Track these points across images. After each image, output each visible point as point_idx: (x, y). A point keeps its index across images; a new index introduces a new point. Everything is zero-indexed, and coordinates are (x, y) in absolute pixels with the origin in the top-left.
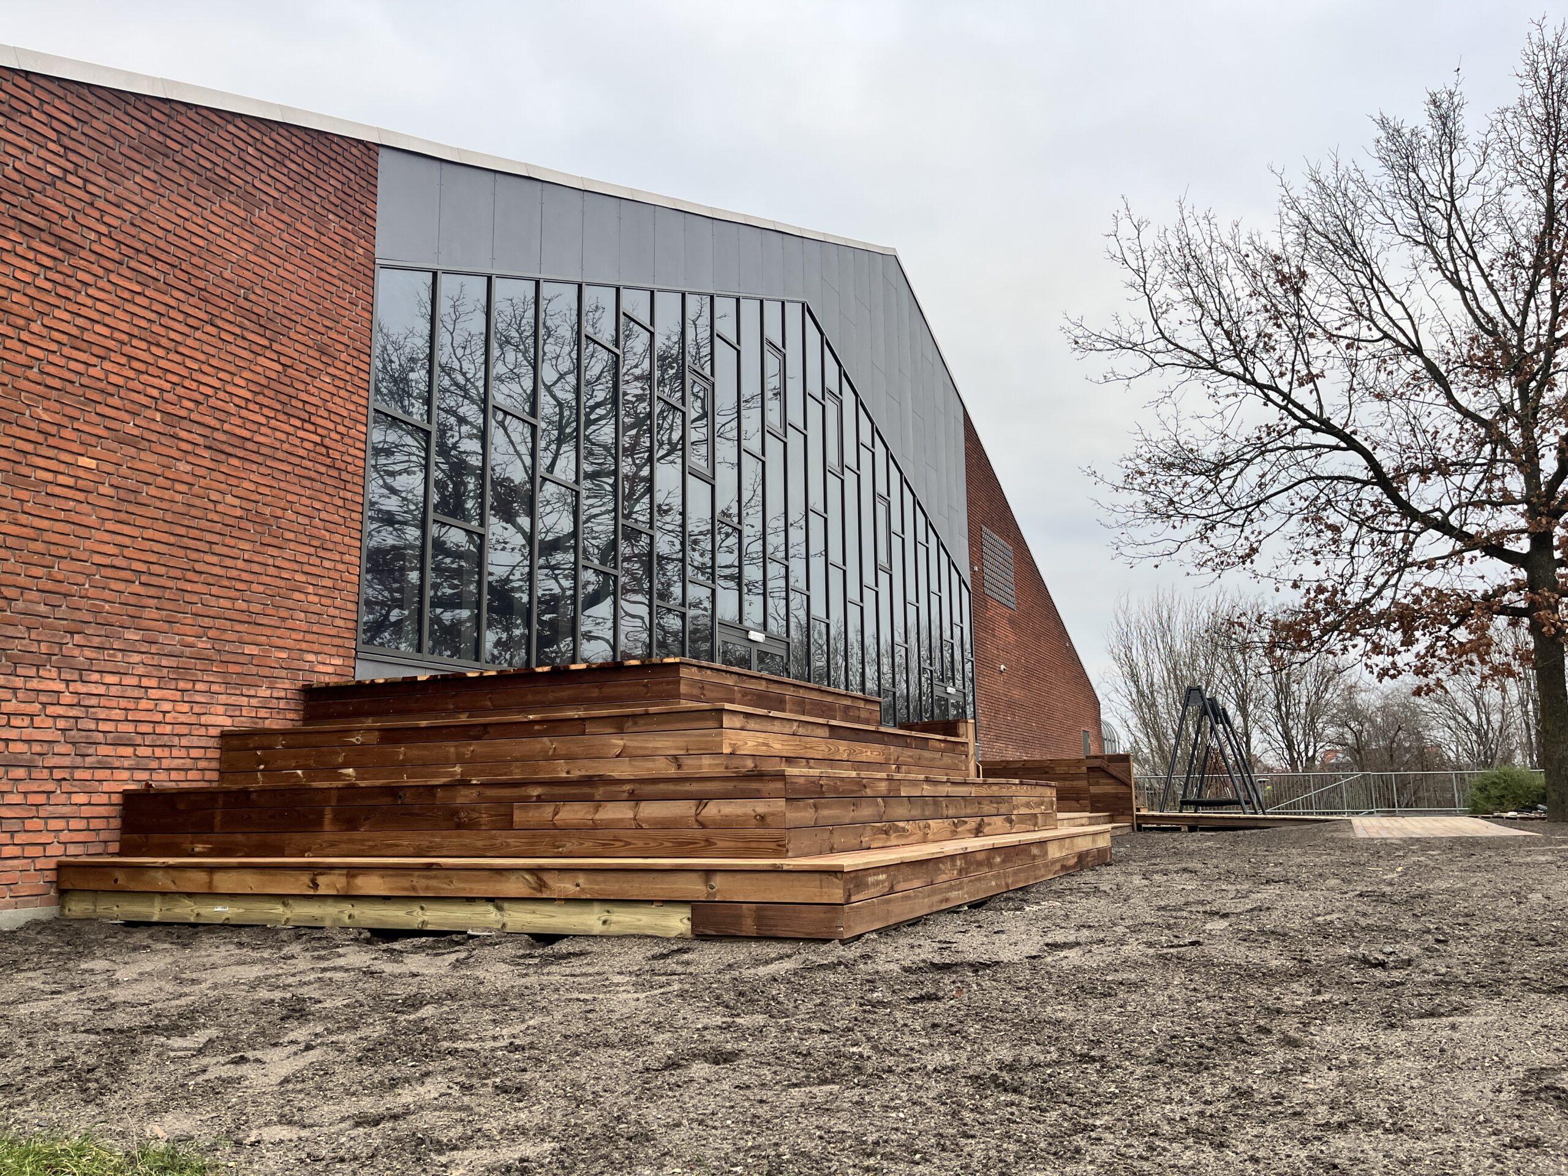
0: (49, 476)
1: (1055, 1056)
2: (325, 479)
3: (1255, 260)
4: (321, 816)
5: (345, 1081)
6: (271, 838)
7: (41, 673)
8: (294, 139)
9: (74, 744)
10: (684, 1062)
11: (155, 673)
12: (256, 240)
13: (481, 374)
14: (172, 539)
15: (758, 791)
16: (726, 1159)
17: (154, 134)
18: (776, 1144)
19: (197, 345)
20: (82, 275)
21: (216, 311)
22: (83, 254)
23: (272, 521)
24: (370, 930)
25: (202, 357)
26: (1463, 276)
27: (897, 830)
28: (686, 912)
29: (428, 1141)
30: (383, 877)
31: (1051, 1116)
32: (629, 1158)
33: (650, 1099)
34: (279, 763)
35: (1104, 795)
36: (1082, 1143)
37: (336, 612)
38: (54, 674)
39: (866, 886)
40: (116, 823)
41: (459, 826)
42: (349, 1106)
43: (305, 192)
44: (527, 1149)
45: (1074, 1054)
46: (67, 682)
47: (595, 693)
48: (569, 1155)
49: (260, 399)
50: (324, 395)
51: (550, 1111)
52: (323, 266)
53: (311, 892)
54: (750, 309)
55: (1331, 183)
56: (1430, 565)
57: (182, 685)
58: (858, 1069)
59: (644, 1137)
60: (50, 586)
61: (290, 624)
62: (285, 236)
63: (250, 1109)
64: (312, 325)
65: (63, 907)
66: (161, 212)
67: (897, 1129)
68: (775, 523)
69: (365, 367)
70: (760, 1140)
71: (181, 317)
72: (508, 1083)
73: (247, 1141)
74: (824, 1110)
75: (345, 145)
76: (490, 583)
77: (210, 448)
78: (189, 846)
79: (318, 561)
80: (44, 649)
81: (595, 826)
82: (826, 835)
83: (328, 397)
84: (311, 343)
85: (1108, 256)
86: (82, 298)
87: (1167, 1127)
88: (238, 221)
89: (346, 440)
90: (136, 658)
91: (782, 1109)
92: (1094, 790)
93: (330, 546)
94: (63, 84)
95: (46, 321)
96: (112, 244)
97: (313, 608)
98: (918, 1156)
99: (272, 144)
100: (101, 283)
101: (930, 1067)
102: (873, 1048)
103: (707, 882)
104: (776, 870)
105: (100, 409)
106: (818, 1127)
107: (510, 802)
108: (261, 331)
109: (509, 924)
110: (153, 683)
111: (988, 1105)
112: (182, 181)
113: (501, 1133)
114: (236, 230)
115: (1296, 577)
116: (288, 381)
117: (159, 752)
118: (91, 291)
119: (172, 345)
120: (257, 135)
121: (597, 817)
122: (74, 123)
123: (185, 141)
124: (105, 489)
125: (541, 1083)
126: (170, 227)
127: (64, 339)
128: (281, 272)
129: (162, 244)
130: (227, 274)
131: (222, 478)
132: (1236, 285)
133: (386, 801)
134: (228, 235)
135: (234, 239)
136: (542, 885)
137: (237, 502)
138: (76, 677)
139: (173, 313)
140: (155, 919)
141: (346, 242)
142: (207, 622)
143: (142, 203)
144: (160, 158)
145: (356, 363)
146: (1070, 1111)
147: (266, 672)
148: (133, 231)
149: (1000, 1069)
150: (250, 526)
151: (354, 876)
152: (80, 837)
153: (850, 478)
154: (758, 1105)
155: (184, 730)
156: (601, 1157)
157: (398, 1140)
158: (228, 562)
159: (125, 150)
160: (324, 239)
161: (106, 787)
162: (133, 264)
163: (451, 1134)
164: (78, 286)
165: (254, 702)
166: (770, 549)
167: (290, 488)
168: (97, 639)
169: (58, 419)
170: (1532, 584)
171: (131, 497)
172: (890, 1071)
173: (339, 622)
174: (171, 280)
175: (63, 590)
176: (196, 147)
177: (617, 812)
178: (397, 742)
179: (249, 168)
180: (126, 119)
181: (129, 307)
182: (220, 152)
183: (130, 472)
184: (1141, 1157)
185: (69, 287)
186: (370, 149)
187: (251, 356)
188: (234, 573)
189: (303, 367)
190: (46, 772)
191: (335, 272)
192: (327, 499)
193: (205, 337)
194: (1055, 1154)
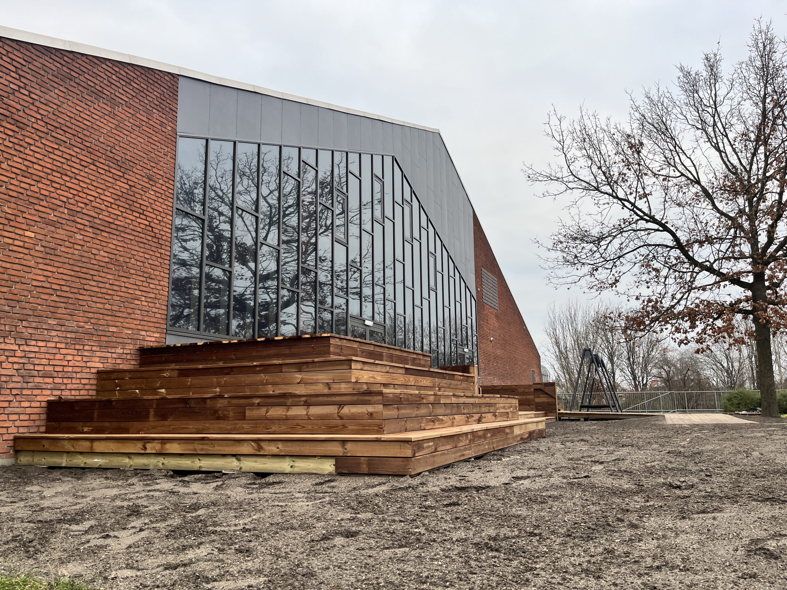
0: (10, 241)
1: (517, 533)
2: (151, 243)
3: (618, 137)
4: (148, 413)
5: (160, 547)
6: (123, 424)
7: (6, 340)
8: (136, 72)
9: (22, 376)
10: (331, 537)
11: (64, 341)
12: (116, 122)
13: (231, 190)
14: (73, 273)
15: (369, 400)
16: (352, 585)
17: (65, 69)
18: (377, 578)
19: (86, 175)
20: (27, 140)
21: (96, 158)
22: (28, 129)
23: (124, 264)
24: (173, 471)
25: (88, 181)
26: (721, 145)
27: (439, 420)
28: (332, 462)
29: (201, 577)
30: (179, 444)
31: (515, 563)
32: (303, 585)
33: (314, 556)
34: (127, 387)
35: (543, 403)
36: (530, 577)
37: (156, 310)
38: (13, 341)
39: (423, 448)
40: (44, 417)
41: (218, 418)
42: (162, 560)
43: (141, 98)
44: (252, 581)
45: (527, 533)
46: (19, 345)
47: (287, 351)
48: (273, 584)
49: (118, 202)
50: (150, 201)
51: (263, 562)
52: (150, 135)
53: (143, 452)
54: (366, 159)
55: (656, 98)
56: (704, 288)
57: (77, 347)
58: (418, 540)
59: (311, 575)
60: (11, 296)
61: (133, 316)
62: (131, 120)
63: (111, 561)
64: (144, 165)
65: (17, 459)
66: (68, 108)
67: (437, 570)
68: (378, 266)
69: (172, 187)
70: (369, 576)
71: (78, 161)
72: (242, 548)
73: (110, 577)
74: (400, 560)
75: (162, 75)
76: (234, 296)
77: (92, 227)
78: (81, 429)
79: (147, 285)
80: (7, 328)
81: (287, 418)
82: (403, 423)
83: (152, 202)
84: (144, 175)
85: (545, 134)
86: (28, 151)
87: (572, 569)
88: (107, 113)
89: (162, 224)
90: (54, 333)
91: (380, 560)
92: (537, 400)
93: (154, 277)
94: (19, 43)
95: (10, 163)
96: (43, 124)
97: (144, 308)
98: (448, 583)
99: (125, 74)
100: (38, 144)
101: (454, 539)
102: (426, 529)
103: (343, 446)
104: (378, 440)
105: (37, 207)
106: (398, 569)
107: (243, 407)
108: (119, 168)
109: (243, 467)
110: (63, 346)
111: (483, 557)
112: (79, 92)
113: (238, 573)
114: (106, 117)
115: (638, 294)
116: (132, 193)
117: (65, 381)
118: (32, 148)
119: (73, 175)
120: (117, 70)
121: (288, 414)
122: (24, 63)
123: (80, 72)
124: (38, 248)
125: (259, 547)
126: (73, 115)
127: (18, 171)
128: (129, 138)
129: (68, 124)
130: (101, 139)
131: (98, 242)
132: (608, 149)
133: (182, 405)
134: (102, 120)
135: (105, 122)
136: (260, 448)
137: (106, 255)
138: (23, 343)
139: (73, 159)
140: (64, 465)
141: (162, 124)
142: (90, 315)
143: (59, 103)
144: (68, 81)
145: (167, 185)
146: (524, 560)
147: (121, 340)
148: (54, 117)
149: (489, 540)
150: (112, 266)
151: (165, 443)
152: (26, 423)
153: (416, 244)
154: (368, 558)
155: (78, 370)
156: (289, 585)
157: (186, 577)
158: (101, 285)
159: (50, 77)
160: (151, 122)
161: (39, 398)
162: (54, 134)
163: (213, 574)
164: (26, 145)
165: (114, 356)
166: (376, 279)
167: (133, 248)
168: (35, 324)
169: (15, 212)
170: (754, 298)
171: (52, 252)
172: (434, 541)
173: (158, 315)
174: (73, 142)
175: (17, 299)
176: (86, 75)
177: (298, 411)
178: (187, 376)
179: (113, 86)
180: (51, 61)
181: (52, 156)
182: (98, 78)
183: (51, 239)
184: (559, 583)
185: (21, 146)
186: (174, 77)
187: (113, 181)
188: (104, 291)
189: (140, 187)
190: (8, 390)
191: (156, 139)
192: (152, 253)
193: (90, 171)
194: (516, 582)
